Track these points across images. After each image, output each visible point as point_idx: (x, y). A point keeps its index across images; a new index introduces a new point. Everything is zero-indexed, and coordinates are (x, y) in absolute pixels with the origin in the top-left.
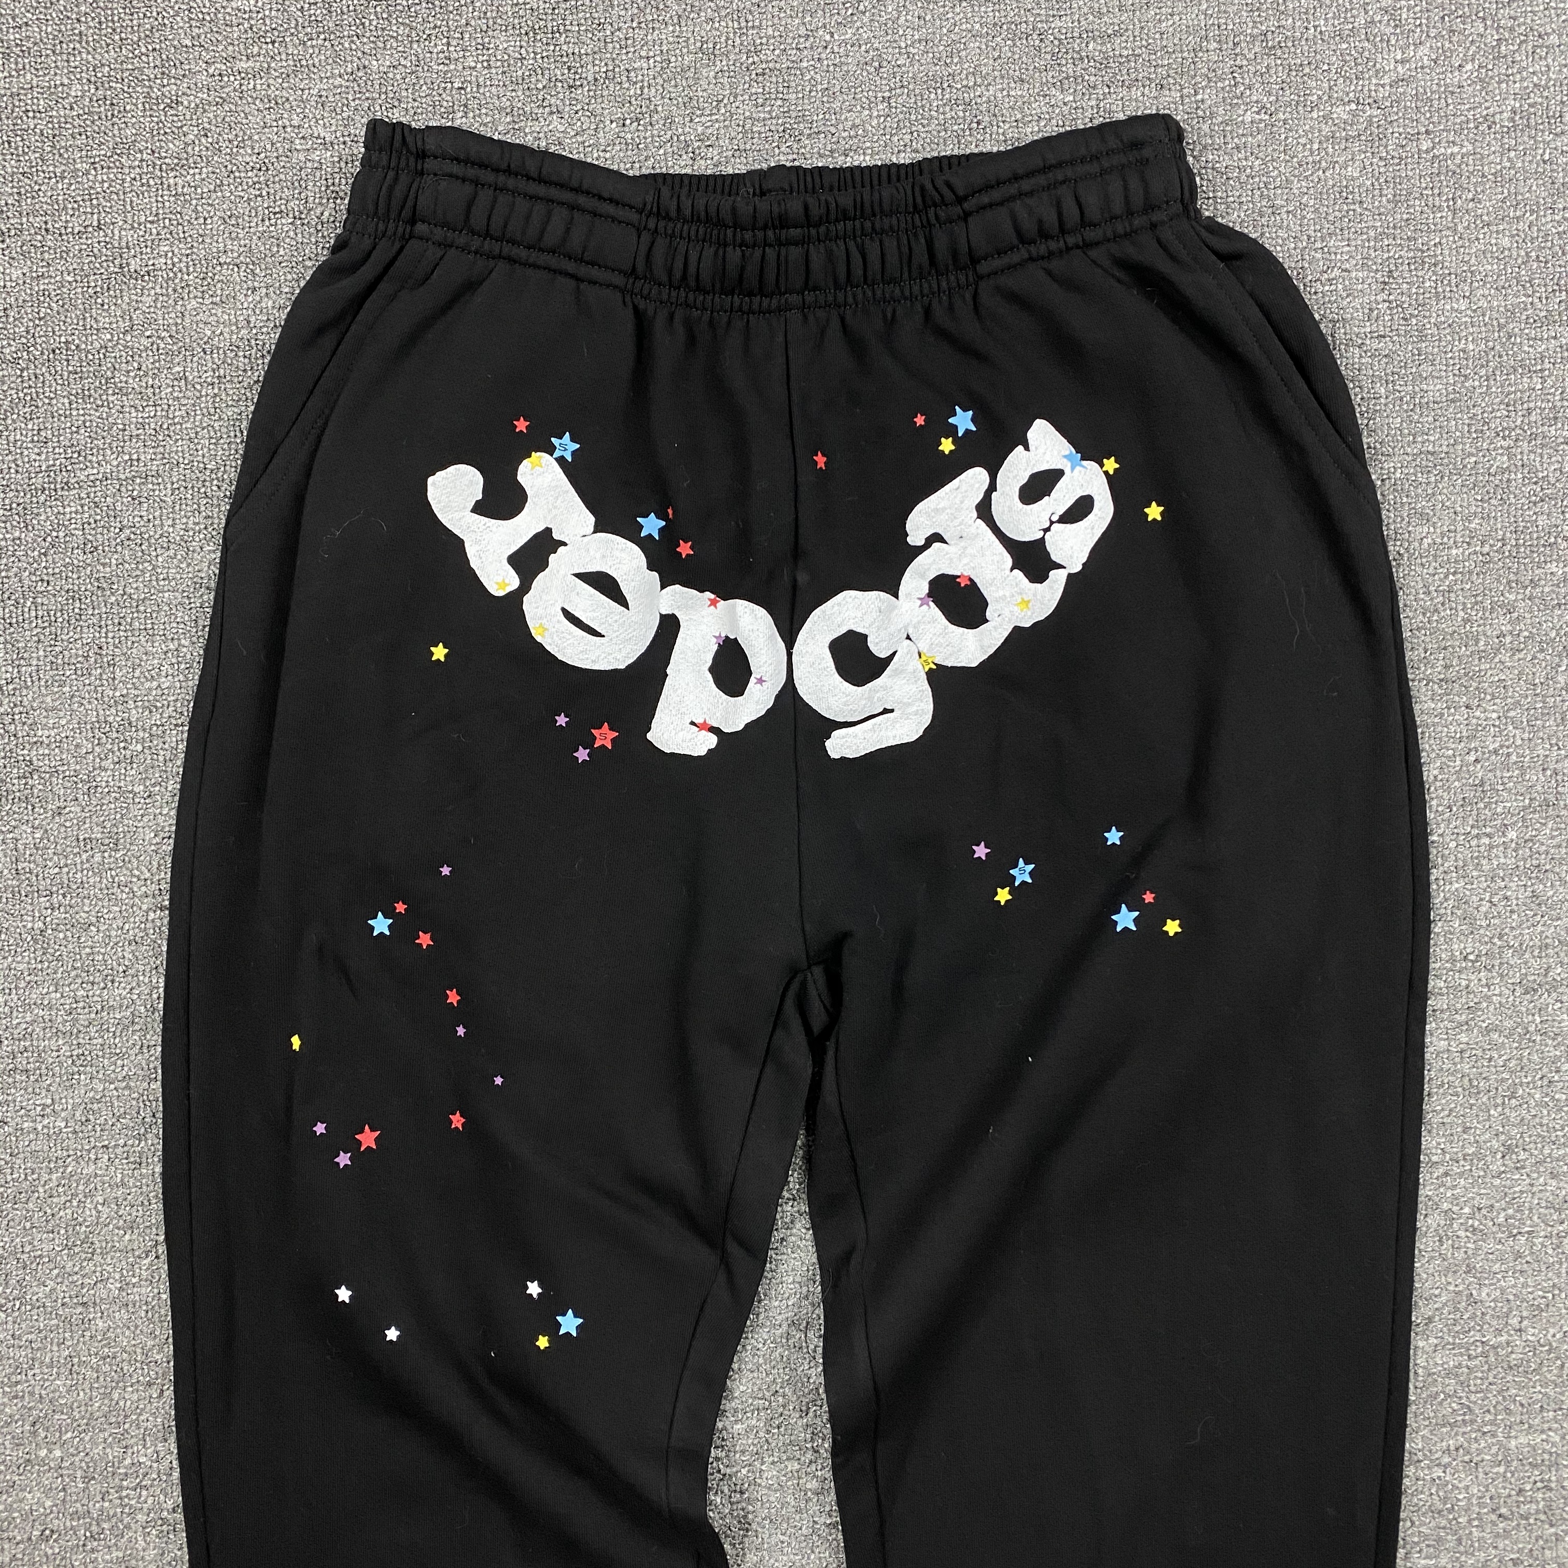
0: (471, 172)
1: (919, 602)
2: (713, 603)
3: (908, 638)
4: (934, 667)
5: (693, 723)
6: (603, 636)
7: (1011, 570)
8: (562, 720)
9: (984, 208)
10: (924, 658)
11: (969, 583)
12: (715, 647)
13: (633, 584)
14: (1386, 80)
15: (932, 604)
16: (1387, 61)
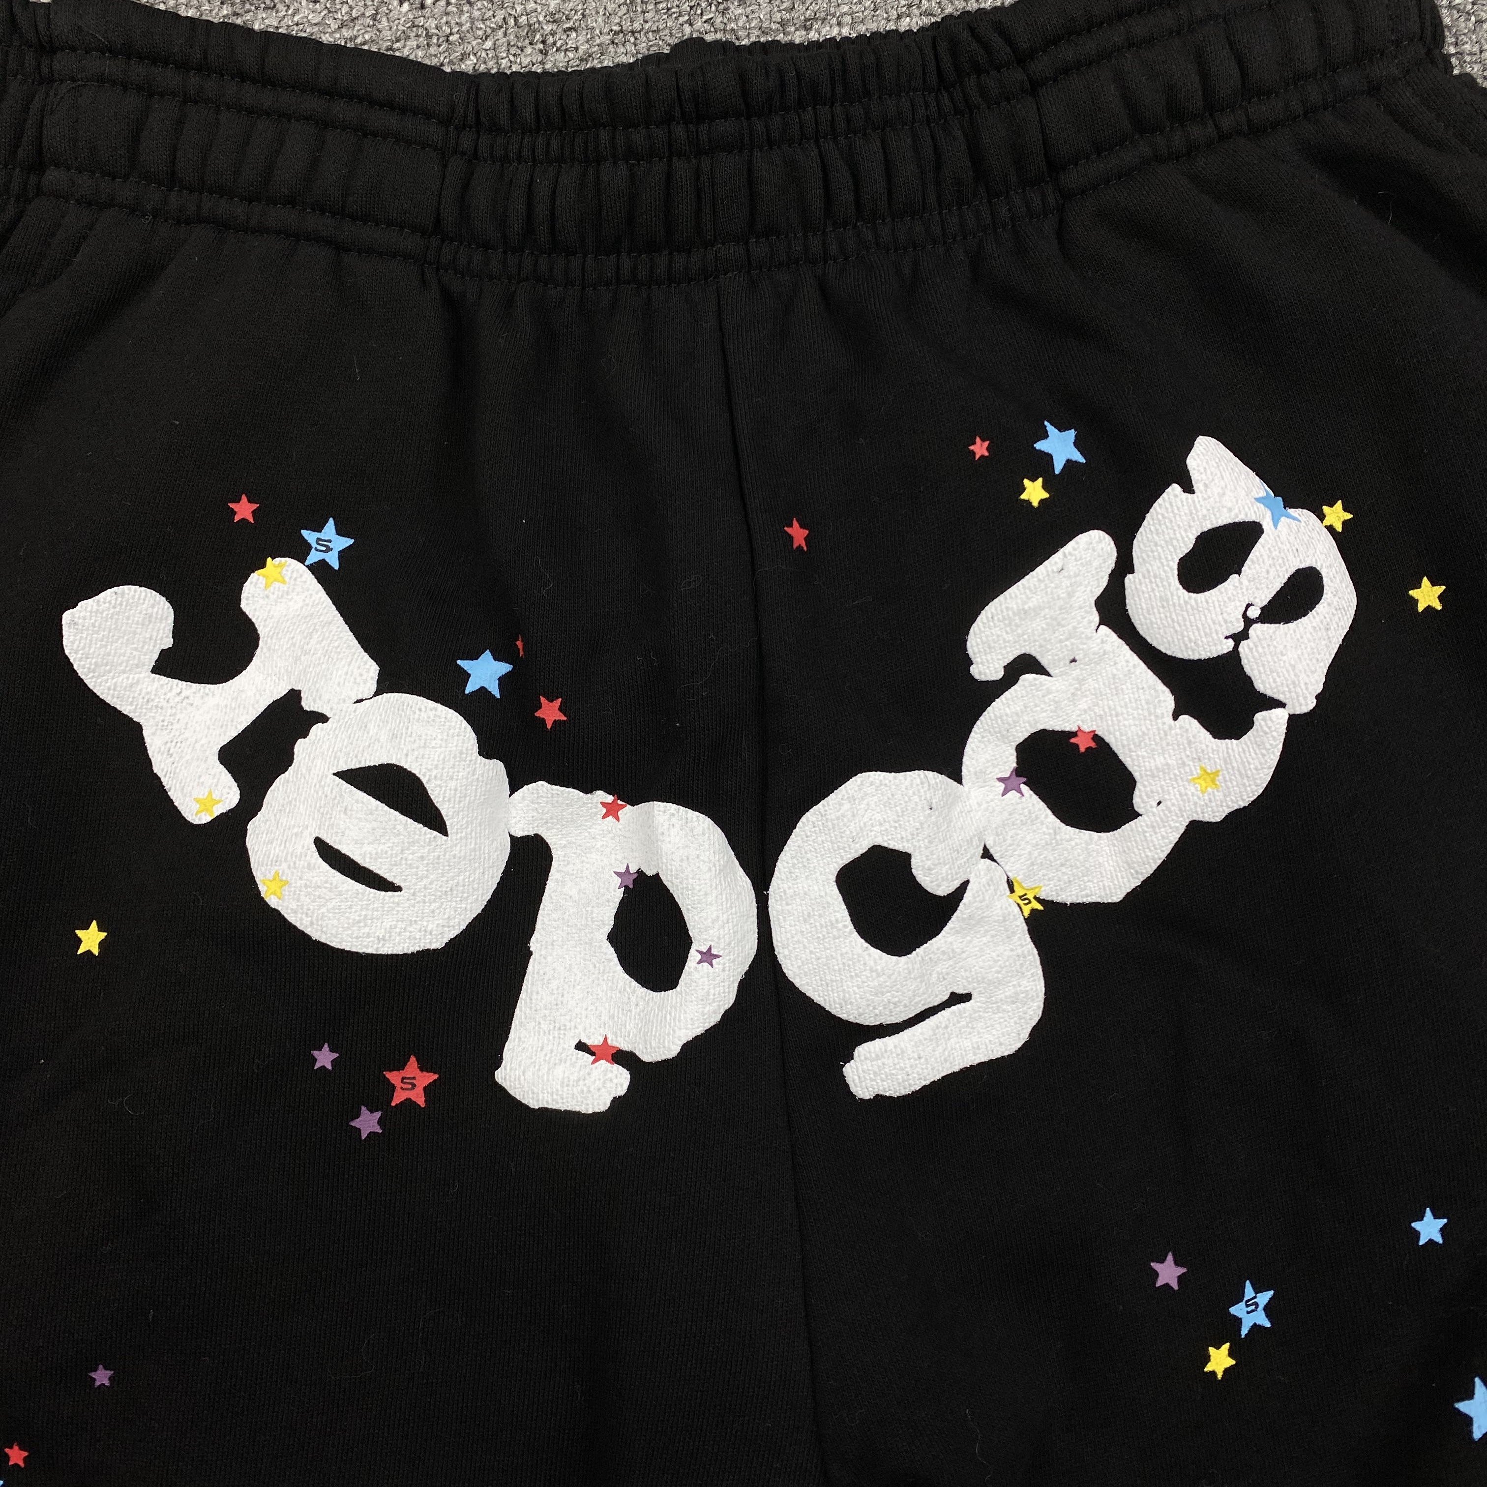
1: (1001, 786)
2: (611, 811)
3: (987, 854)
4: (1040, 907)
5: (581, 1046)
6: (399, 889)
7: (1175, 717)
8: (325, 1058)
10: (1019, 891)
11: (1093, 745)
12: (619, 894)
13: (452, 784)
15: (1024, 788)
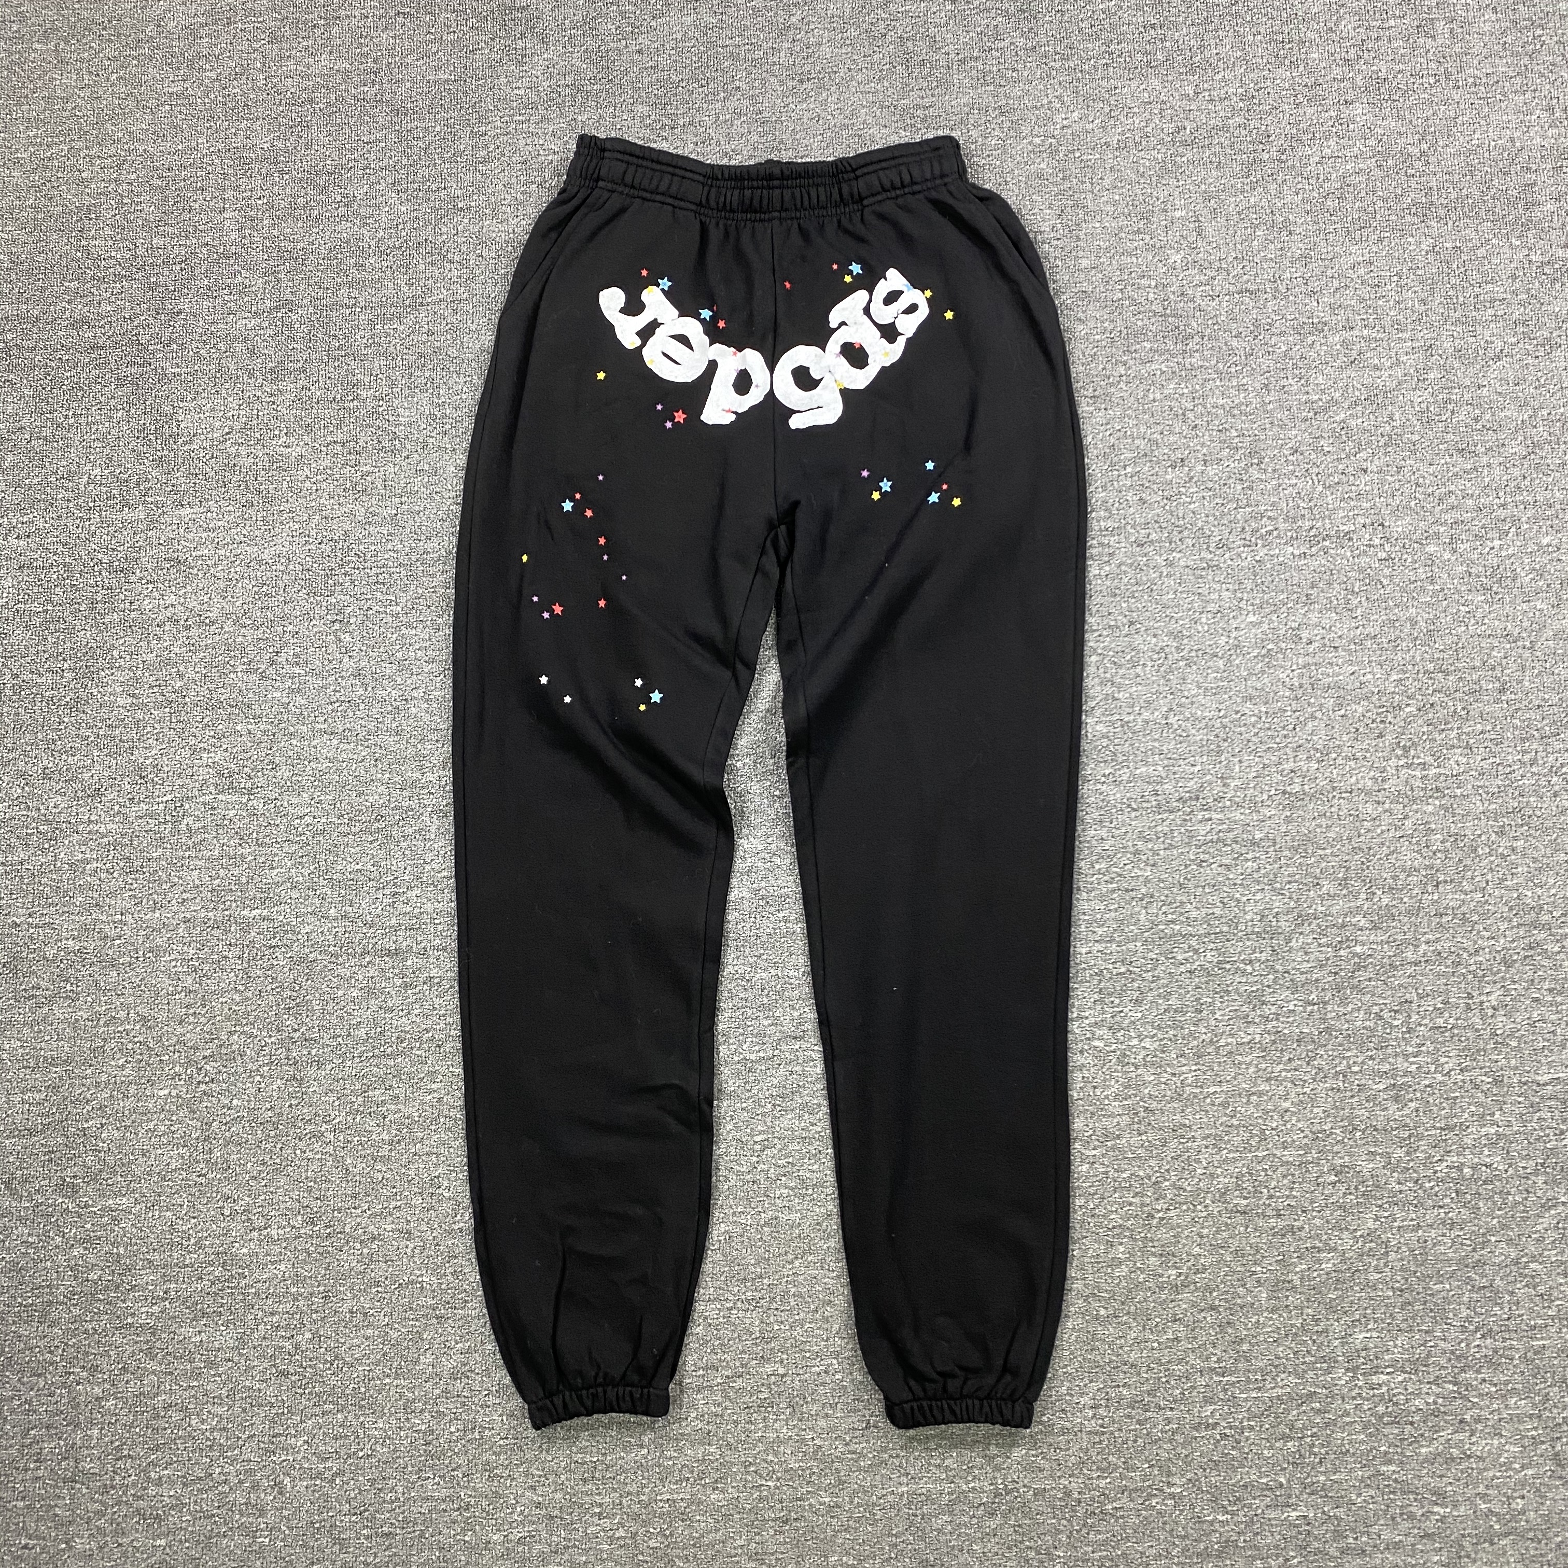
0: (627, 158)
1: (836, 354)
2: (735, 354)
3: (830, 372)
4: (843, 388)
5: (723, 410)
6: (681, 365)
7: (879, 338)
8: (659, 407)
9: (865, 174)
10: (838, 382)
11: (859, 346)
12: (735, 374)
13: (696, 341)
14: (1058, 127)
15: (841, 356)
16: (1058, 118)
